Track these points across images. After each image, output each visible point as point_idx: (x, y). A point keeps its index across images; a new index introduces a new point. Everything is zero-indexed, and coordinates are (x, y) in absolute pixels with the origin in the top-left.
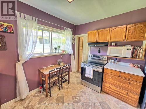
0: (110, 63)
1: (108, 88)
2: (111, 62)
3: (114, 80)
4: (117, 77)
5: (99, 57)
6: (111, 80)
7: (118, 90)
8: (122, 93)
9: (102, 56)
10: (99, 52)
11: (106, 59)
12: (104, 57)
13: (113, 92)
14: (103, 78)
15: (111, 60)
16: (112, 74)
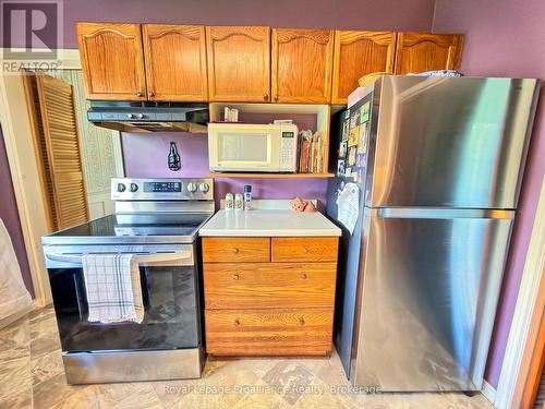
0: (227, 209)
1: (233, 335)
2: (232, 204)
3: (251, 285)
4: (262, 268)
5: (176, 186)
6: (240, 288)
7: (269, 323)
8: (284, 329)
9: (188, 180)
10: (175, 165)
11: (210, 196)
12: (202, 188)
13: (252, 339)
14: (206, 289)
15: (229, 197)
16: (241, 257)
